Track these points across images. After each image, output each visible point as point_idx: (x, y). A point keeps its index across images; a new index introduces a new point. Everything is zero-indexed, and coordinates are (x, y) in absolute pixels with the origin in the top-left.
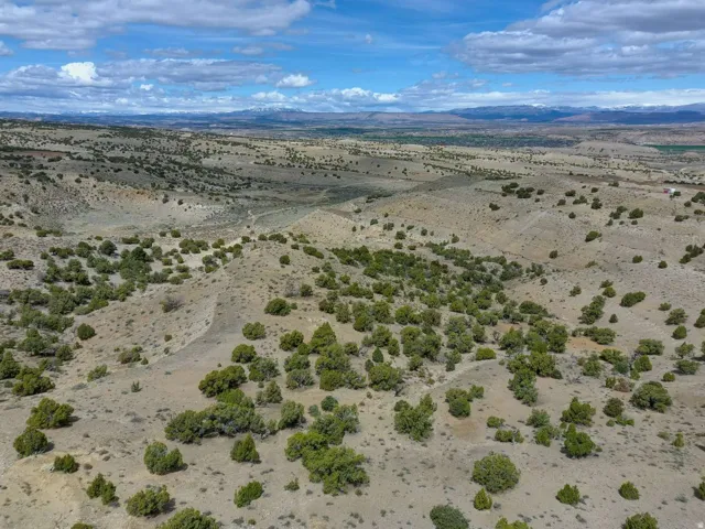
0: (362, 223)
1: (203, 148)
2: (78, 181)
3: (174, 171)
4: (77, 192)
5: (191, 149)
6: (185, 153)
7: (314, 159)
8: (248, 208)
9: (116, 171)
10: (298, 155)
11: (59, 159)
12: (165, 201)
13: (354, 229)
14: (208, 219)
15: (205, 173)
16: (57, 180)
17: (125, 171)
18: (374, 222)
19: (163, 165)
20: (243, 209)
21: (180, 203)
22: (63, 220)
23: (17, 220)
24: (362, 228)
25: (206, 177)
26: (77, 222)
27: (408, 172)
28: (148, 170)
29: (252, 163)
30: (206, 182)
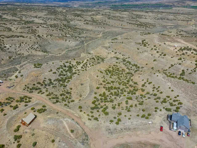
1: (70, 18)
2: (47, 37)
3: (65, 29)
4: (47, 40)
5: (67, 18)
6: (66, 20)
7: (98, 21)
9: (53, 31)
10: (94, 20)
11: (39, 27)
12: (66, 41)
13: (108, 53)
14: (76, 46)
15: (72, 29)
16: (42, 37)
17: (55, 30)
19: (63, 27)
20: (83, 41)
21: (69, 41)
22: (46, 47)
23: (37, 49)
24: (110, 53)
25: (73, 31)
26: (49, 48)
28: (59, 29)
29: (83, 24)
30: (73, 32)
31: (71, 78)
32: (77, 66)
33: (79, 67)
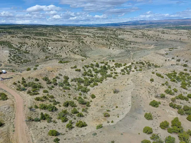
0: (169, 59)
1: (119, 33)
2: (90, 43)
3: (112, 40)
4: (90, 46)
5: (116, 33)
6: (114, 34)
7: (150, 35)
8: (130, 51)
9: (98, 40)
10: (145, 34)
11: (86, 37)
12: (109, 48)
13: (166, 60)
14: (120, 54)
15: (119, 40)
16: (86, 43)
17: (100, 40)
18: (173, 58)
19: (109, 38)
20: (129, 51)
21: (113, 49)
22: (86, 53)
23: (77, 53)
24: (169, 60)
25: (119, 42)
26: (89, 53)
27: (181, 39)
28: (105, 39)
29: (132, 37)
30: (119, 43)
31: (101, 81)
32: (116, 68)
33: (118, 70)
